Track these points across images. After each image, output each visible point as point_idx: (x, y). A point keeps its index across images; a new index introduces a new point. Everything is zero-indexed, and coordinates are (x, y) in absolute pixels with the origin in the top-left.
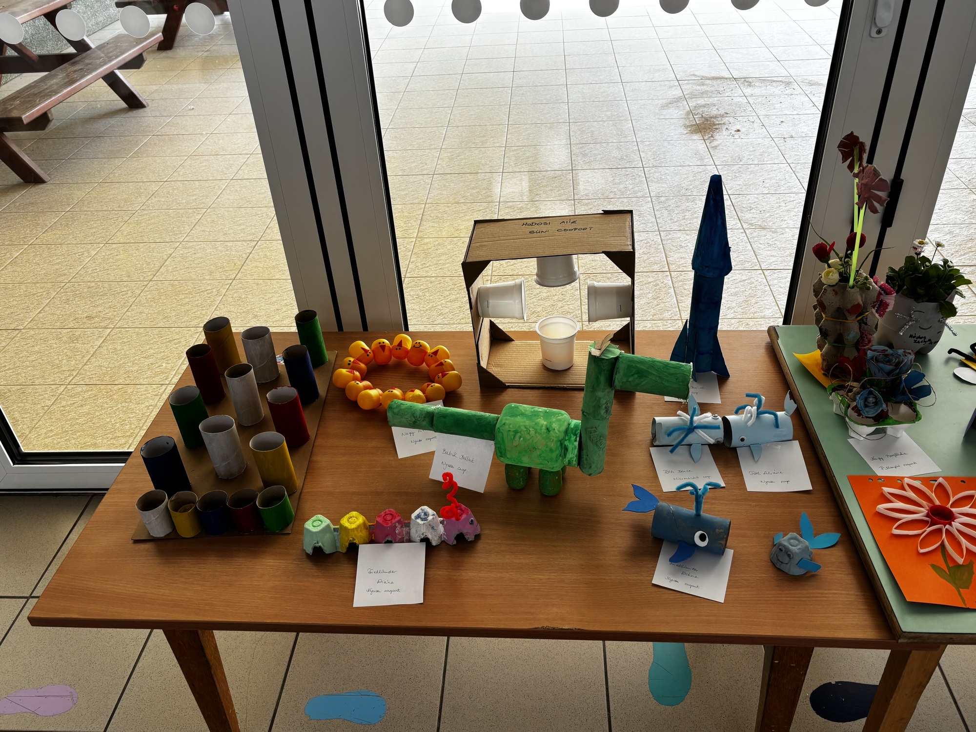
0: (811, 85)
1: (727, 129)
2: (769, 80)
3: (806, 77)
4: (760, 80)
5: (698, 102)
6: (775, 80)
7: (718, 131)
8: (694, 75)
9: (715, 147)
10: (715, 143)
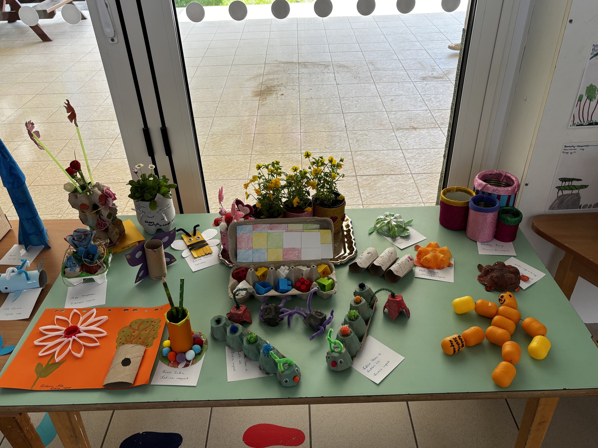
0: (340, 66)
1: (277, 94)
2: (318, 64)
3: (339, 62)
4: (313, 64)
5: (270, 77)
6: (321, 64)
7: (271, 95)
8: (276, 61)
9: (263, 105)
10: (264, 102)
